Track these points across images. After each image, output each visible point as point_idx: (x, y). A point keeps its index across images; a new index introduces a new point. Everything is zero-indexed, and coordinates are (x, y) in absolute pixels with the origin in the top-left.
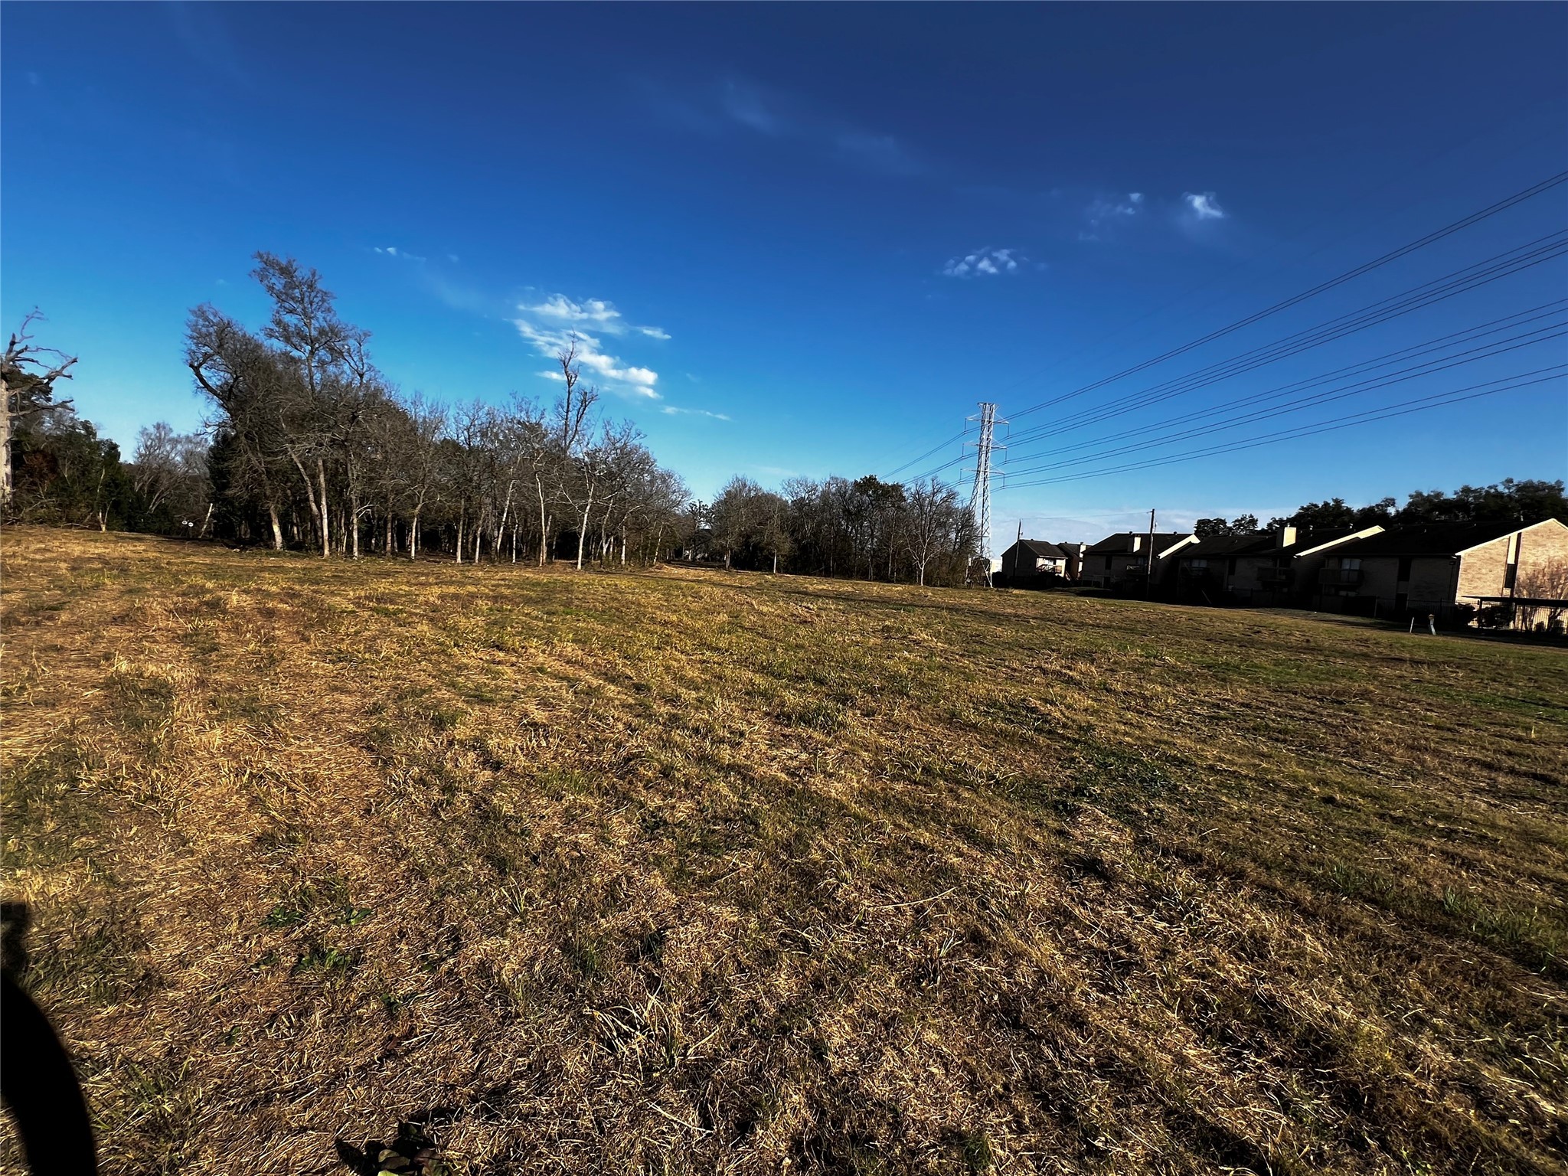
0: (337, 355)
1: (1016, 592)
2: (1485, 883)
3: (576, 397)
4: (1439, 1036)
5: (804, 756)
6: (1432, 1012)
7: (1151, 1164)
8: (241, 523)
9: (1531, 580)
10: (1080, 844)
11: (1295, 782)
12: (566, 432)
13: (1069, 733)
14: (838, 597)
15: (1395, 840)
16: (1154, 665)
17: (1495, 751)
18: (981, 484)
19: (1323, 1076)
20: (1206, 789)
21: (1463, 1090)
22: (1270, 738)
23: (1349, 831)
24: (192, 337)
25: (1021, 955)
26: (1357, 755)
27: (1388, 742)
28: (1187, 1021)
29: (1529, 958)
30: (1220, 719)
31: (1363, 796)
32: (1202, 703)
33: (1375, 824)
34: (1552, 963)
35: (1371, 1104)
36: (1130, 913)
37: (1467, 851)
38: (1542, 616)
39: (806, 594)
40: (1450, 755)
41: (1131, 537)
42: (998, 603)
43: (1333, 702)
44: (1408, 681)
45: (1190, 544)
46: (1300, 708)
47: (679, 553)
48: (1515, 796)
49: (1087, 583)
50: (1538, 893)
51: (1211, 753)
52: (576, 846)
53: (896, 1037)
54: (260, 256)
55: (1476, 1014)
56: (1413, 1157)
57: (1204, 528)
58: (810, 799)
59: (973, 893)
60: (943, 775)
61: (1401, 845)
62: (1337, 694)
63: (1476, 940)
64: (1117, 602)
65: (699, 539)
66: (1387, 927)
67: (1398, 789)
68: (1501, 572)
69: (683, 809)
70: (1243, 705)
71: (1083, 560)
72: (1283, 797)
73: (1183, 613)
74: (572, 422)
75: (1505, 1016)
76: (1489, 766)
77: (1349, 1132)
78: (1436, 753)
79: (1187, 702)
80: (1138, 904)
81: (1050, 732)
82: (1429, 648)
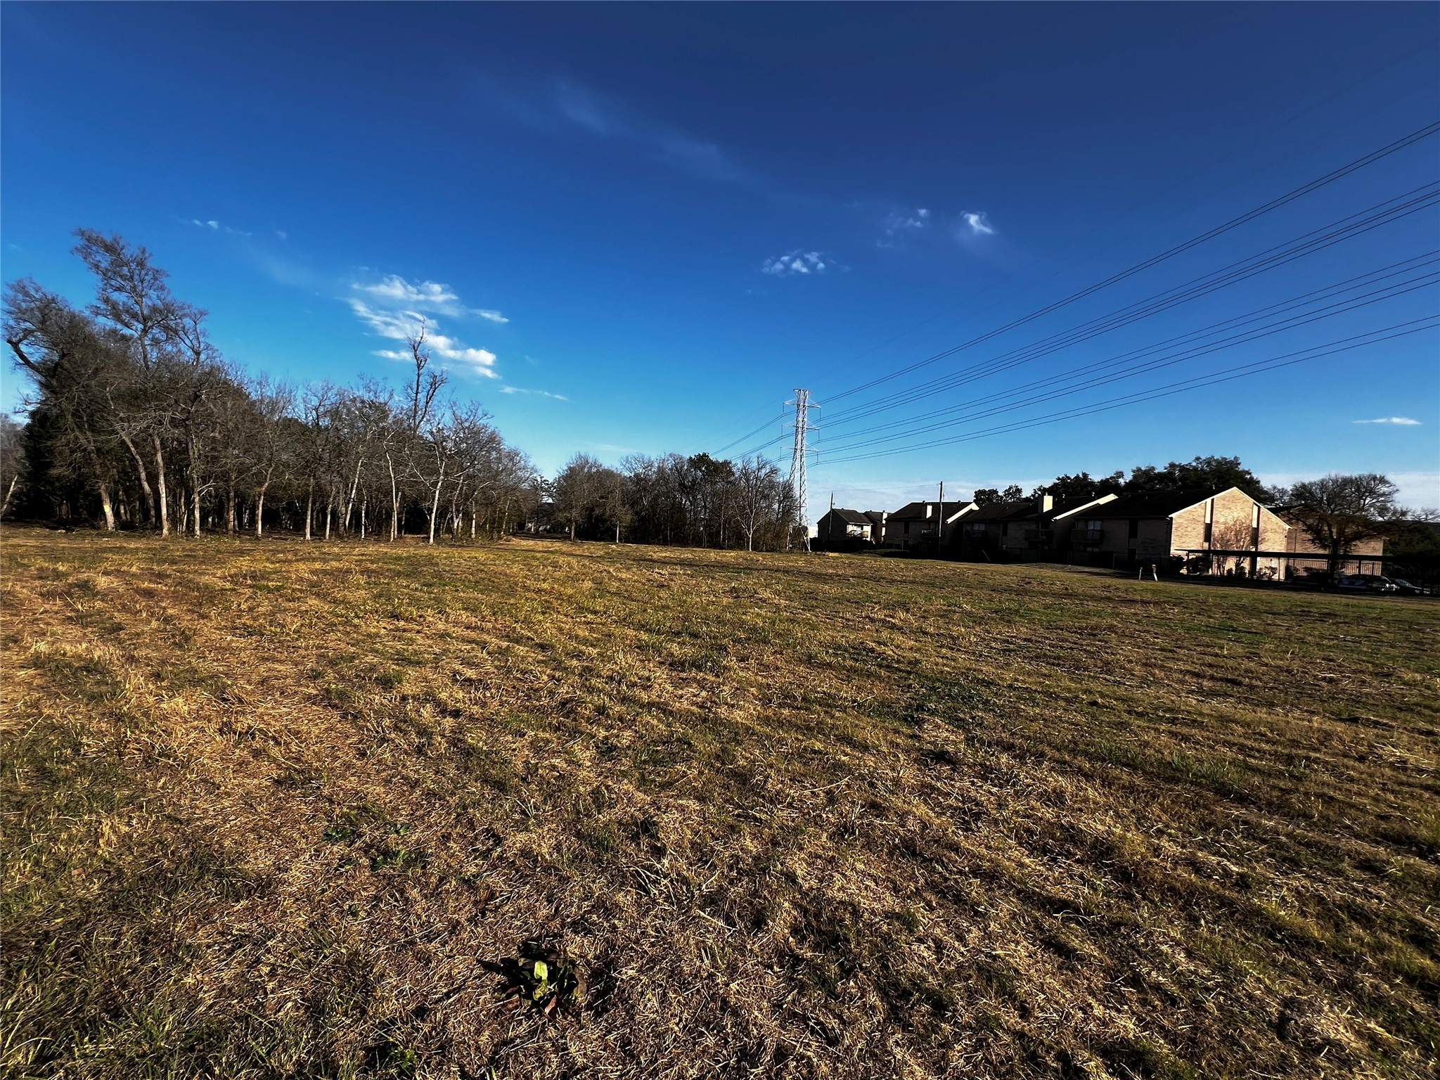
0: (172, 333)
1: (831, 554)
2: (1197, 750)
3: (425, 381)
4: (1172, 839)
5: (704, 694)
6: (1167, 826)
7: (1013, 918)
8: (61, 504)
9: (1222, 536)
10: (929, 743)
11: (1069, 693)
12: (416, 412)
13: (902, 666)
14: (682, 563)
15: (1139, 727)
16: (955, 612)
17: (1201, 665)
18: (798, 460)
19: (1107, 865)
20: (1009, 701)
21: (1187, 865)
22: (1048, 663)
23: (1109, 723)
24: (10, 313)
25: (908, 813)
26: (1109, 672)
27: (1130, 662)
28: (1020, 844)
29: (1223, 791)
30: (1010, 651)
31: (1116, 699)
32: (996, 640)
33: (1125, 717)
34: (1236, 793)
35: (1136, 876)
36: (973, 783)
37: (1185, 730)
38: (1231, 564)
39: (654, 561)
40: (1171, 668)
41: (924, 505)
42: (820, 564)
43: (1089, 634)
44: (1140, 618)
45: (971, 511)
46: (1067, 641)
47: (521, 526)
48: (1213, 694)
49: (890, 546)
50: (1229, 753)
51: (1009, 676)
52: (554, 767)
53: (838, 867)
54: (82, 234)
55: (1193, 825)
56: (1161, 901)
57: (981, 496)
58: (722, 724)
59: (863, 779)
60: (816, 701)
61: (1143, 729)
62: (1092, 628)
63: (1192, 783)
64: (915, 561)
65: (542, 513)
66: (1138, 781)
67: (1138, 693)
68: (1202, 531)
69: (627, 737)
70: (1025, 640)
71: (886, 526)
72: (1063, 704)
73: (970, 569)
74: (422, 403)
75: (1210, 825)
76: (1197, 675)
77: (1125, 893)
78: (1162, 668)
79: (985, 639)
80: (977, 778)
81: (888, 666)
82: (1154, 592)
